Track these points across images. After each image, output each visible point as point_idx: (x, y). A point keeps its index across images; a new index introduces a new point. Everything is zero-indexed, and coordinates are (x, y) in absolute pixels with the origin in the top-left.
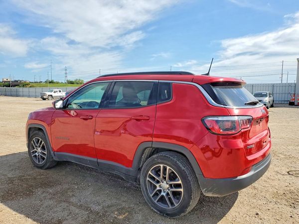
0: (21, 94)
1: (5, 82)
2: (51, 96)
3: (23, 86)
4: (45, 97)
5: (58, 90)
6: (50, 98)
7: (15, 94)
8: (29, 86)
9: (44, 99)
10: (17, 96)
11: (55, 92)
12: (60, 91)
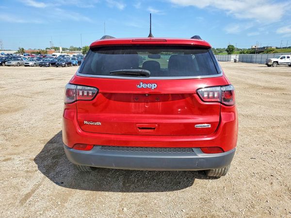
0: (254, 60)
1: (254, 48)
2: (277, 62)
3: (267, 53)
4: (269, 63)
5: (286, 56)
6: (275, 64)
7: (249, 60)
8: (273, 52)
9: (269, 66)
10: (251, 62)
11: (282, 58)
12: (288, 57)
